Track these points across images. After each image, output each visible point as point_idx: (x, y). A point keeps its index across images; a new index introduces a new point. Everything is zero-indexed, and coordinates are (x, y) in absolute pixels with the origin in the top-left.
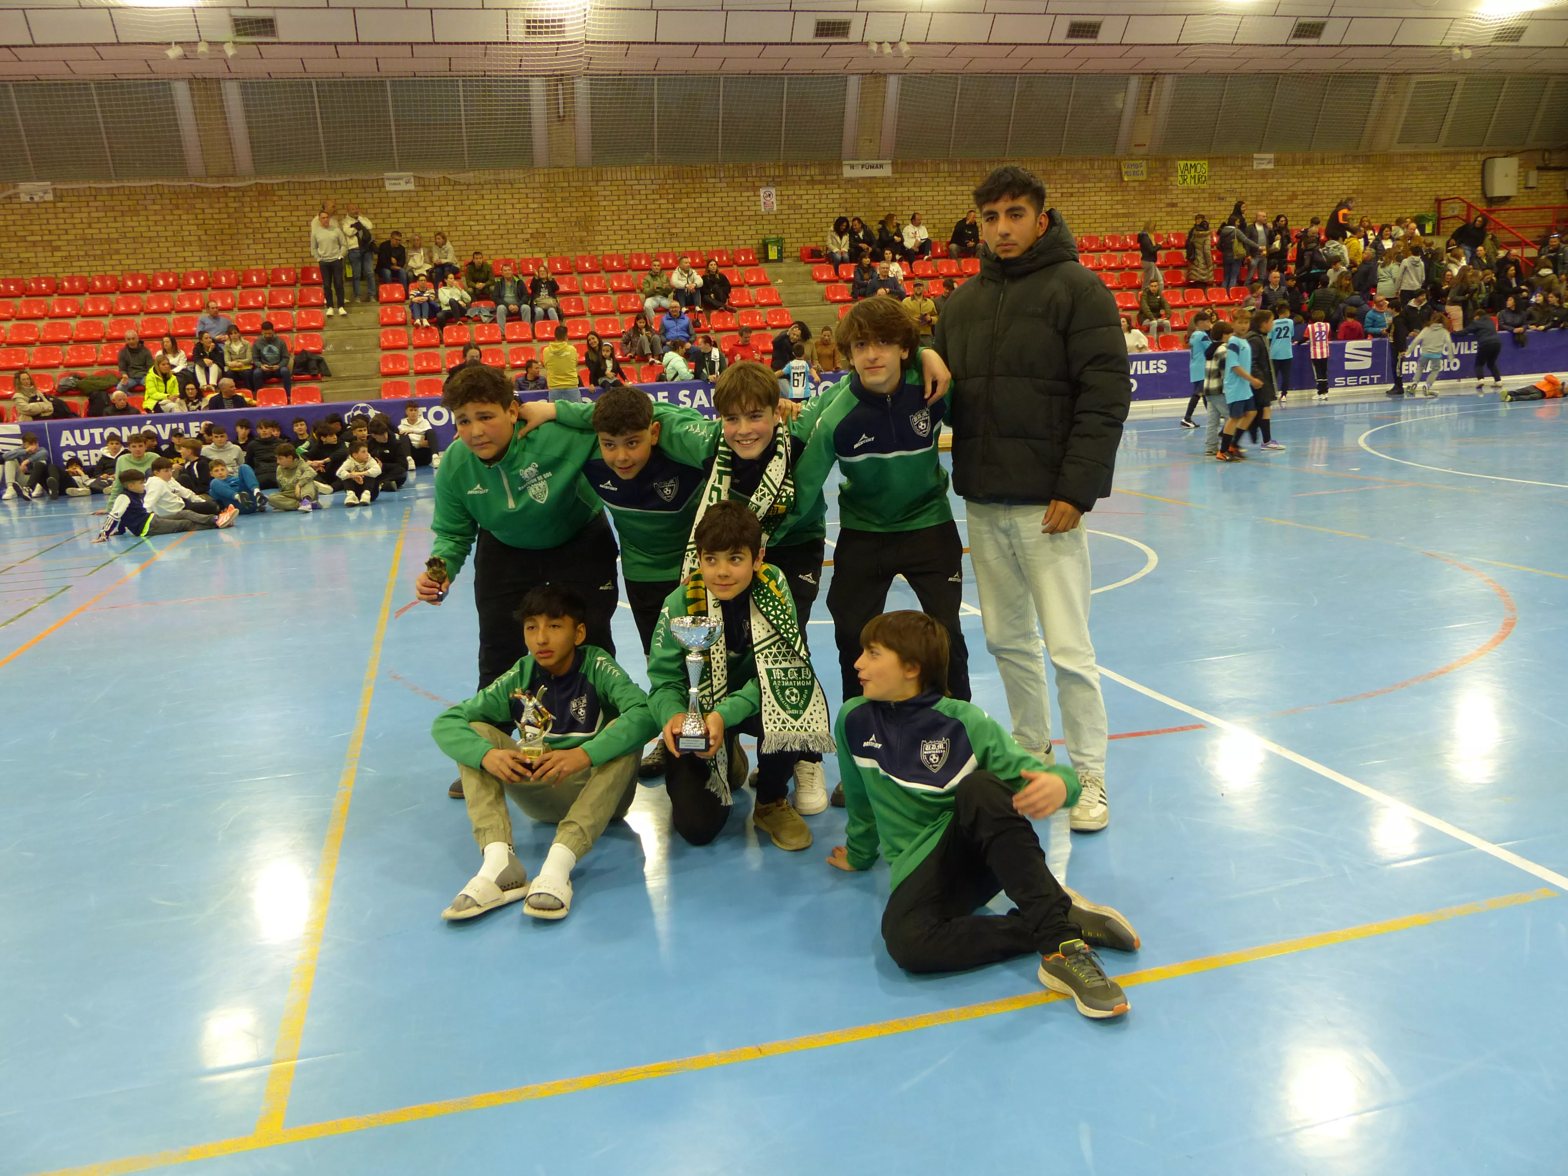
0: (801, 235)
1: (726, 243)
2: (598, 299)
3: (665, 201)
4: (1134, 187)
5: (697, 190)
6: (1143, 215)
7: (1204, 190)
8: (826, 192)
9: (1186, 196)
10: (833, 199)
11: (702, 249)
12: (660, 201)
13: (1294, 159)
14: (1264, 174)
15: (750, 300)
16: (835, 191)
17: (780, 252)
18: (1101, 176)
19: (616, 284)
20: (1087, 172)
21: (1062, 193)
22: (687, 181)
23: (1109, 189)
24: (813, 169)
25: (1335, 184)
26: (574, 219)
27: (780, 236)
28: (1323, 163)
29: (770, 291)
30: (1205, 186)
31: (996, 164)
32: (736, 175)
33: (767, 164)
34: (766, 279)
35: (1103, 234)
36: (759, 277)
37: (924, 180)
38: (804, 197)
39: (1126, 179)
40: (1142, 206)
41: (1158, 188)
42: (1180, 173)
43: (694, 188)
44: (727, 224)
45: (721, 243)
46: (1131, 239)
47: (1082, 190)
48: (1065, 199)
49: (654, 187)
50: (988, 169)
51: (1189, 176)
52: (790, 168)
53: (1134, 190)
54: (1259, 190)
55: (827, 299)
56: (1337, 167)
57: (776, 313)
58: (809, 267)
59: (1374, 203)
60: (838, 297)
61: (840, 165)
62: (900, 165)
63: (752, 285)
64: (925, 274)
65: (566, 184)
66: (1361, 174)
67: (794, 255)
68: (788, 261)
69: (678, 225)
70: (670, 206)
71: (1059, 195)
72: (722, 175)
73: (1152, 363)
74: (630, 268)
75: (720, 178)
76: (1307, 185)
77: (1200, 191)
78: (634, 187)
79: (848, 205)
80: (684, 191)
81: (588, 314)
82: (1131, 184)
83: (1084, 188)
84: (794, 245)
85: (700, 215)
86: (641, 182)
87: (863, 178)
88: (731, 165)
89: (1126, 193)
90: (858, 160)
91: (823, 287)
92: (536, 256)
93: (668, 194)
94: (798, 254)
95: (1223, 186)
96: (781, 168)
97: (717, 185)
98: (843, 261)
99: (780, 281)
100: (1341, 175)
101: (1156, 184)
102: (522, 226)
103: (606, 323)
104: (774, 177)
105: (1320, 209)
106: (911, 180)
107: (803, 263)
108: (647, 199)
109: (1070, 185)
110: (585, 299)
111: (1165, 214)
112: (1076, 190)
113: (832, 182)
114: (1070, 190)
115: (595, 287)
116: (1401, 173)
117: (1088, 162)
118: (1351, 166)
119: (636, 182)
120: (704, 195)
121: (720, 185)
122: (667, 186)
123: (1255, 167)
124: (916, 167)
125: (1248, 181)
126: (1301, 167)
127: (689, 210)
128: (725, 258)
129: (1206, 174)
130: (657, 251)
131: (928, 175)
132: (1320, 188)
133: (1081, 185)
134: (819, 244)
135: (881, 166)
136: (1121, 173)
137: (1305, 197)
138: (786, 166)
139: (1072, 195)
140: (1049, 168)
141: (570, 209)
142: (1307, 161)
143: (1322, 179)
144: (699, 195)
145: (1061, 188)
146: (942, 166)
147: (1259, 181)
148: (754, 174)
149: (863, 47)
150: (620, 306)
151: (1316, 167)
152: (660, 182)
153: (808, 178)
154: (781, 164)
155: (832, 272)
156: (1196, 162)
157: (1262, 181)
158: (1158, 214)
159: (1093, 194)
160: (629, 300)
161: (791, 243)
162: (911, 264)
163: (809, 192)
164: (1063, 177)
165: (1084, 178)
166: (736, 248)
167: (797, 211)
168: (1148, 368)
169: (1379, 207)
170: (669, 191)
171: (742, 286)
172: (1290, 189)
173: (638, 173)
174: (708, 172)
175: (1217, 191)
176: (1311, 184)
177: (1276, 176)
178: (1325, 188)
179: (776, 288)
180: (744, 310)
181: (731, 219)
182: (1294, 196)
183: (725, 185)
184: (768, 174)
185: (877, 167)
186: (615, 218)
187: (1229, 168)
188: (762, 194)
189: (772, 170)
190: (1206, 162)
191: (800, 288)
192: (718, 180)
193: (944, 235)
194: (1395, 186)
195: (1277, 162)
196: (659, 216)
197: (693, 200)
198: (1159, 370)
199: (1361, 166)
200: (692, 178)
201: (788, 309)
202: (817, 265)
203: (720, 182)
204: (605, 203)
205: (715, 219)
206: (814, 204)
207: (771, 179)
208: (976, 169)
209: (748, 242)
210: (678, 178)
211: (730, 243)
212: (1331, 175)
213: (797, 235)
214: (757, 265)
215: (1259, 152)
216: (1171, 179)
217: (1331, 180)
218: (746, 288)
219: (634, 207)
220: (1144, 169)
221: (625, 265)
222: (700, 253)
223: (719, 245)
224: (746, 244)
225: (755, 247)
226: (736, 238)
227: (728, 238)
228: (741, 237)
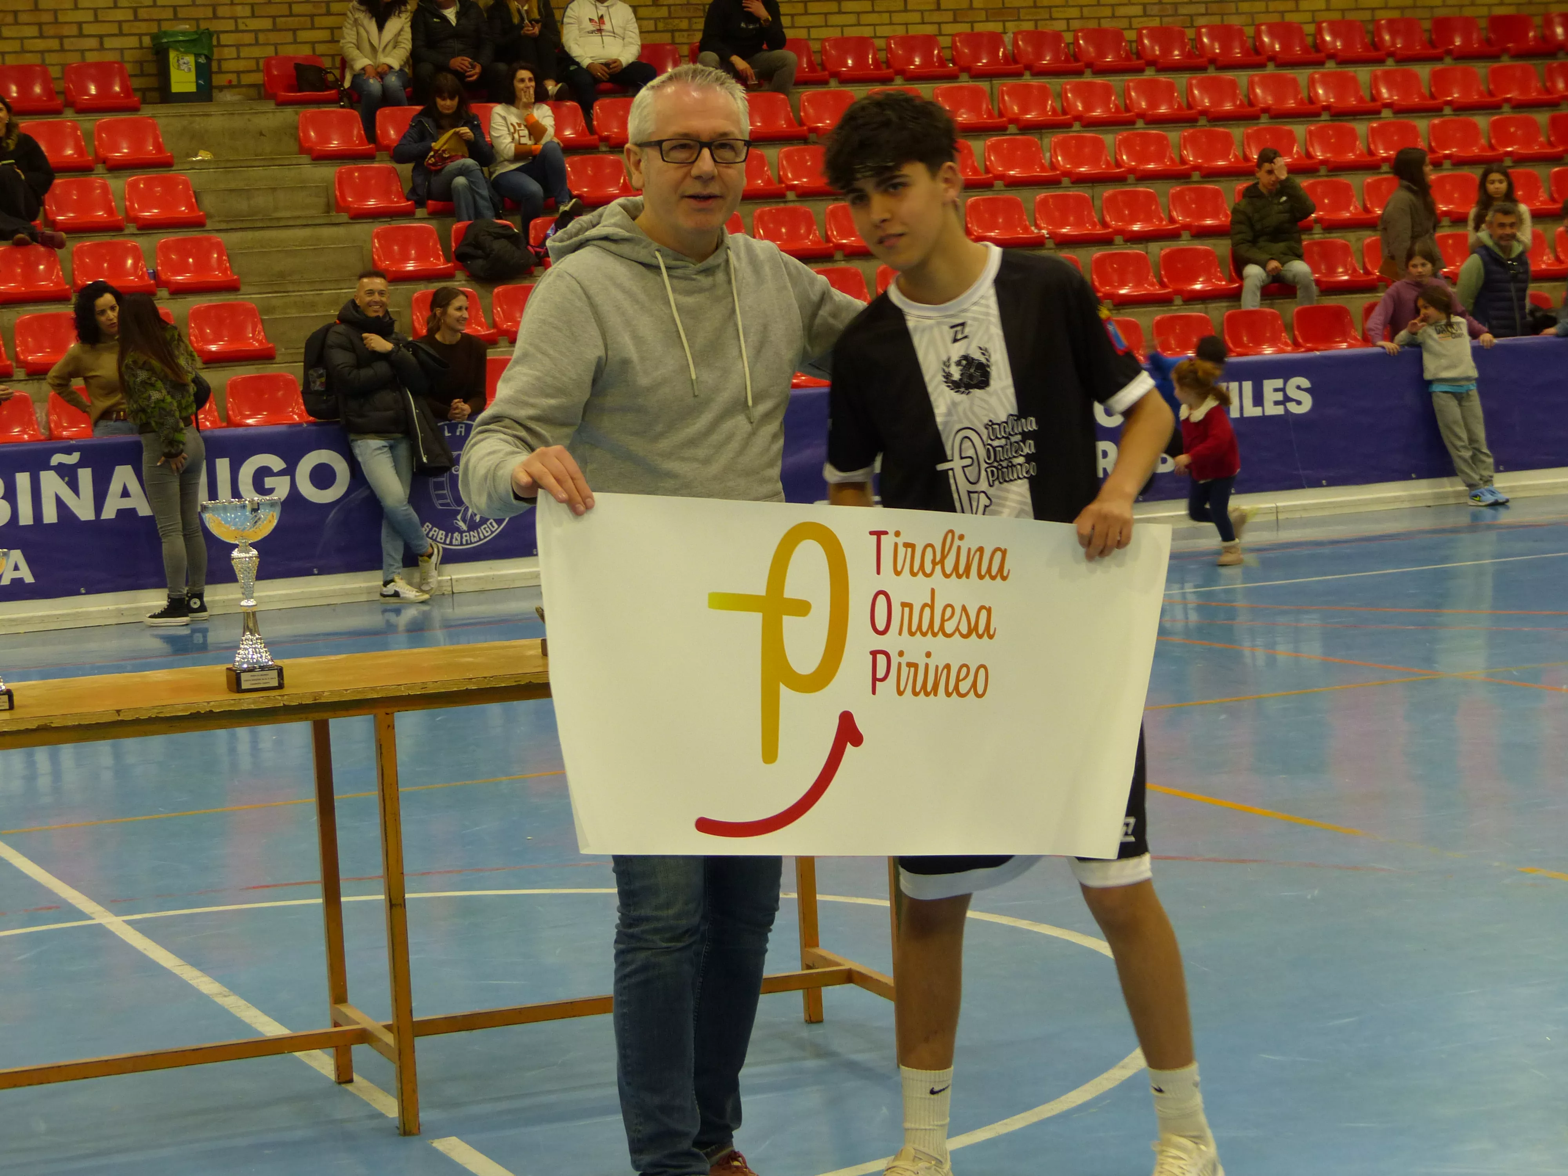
0: (267, 24)
1: (41, 44)
15: (110, 211)
17: (204, 72)
27: (203, 25)
29: (169, 185)
34: (159, 147)
35: (1136, 23)
36: (137, 143)
45: (30, 45)
46: (1212, 38)
55: (339, 209)
57: (183, 248)
58: (289, 115)
60: (372, 203)
63: (117, 168)
67: (247, 79)
68: (228, 96)
73: (1269, 385)
84: (245, 52)
91: (328, 172)
94: (258, 78)
98: (387, 99)
99: (203, 156)
107: (271, 105)
128: (38, 90)
134: (321, 49)
155: (357, 131)
161: (238, 46)
162: (587, 109)
166: (73, 59)
168: (1258, 400)
171: (86, 169)
179: (193, 178)
180: (88, 242)
191: (259, 174)
193: (684, 24)
198: (1293, 408)
201: (221, 237)
202: (312, 110)
209: (108, 43)
211: (54, 44)
213: (255, 24)
214: (135, 109)
218: (100, 177)
223: (23, 51)
224: (102, 48)
225: (128, 56)
226: (74, 30)
227: (49, 30)
228: (88, 29)
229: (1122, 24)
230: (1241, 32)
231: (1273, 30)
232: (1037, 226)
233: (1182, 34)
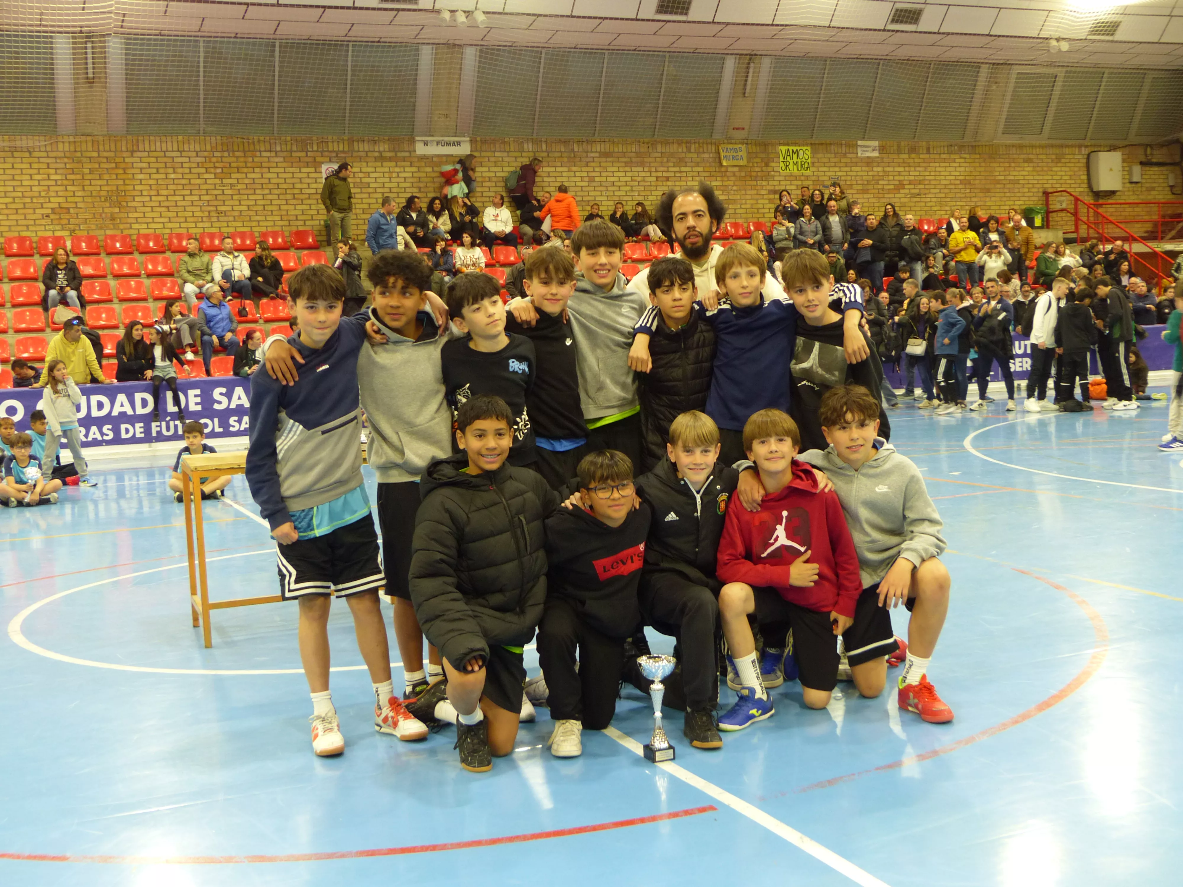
1: (281, 223)
2: (128, 283)
3: (212, 176)
4: (734, 172)
5: (249, 165)
6: (744, 201)
7: (807, 177)
8: (397, 170)
9: (789, 183)
10: (405, 178)
11: (254, 229)
12: (206, 176)
13: (899, 147)
14: (869, 162)
16: (407, 169)
18: (698, 160)
19: (150, 267)
20: (683, 155)
21: (657, 177)
22: (237, 154)
23: (707, 174)
24: (382, 144)
25: (942, 173)
26: (103, 193)
28: (928, 152)
30: (808, 172)
31: (585, 144)
32: (295, 148)
33: (330, 137)
37: (506, 159)
38: (372, 175)
39: (725, 163)
40: (743, 192)
41: (759, 174)
42: (781, 159)
43: (246, 162)
44: (284, 202)
45: (277, 223)
46: (731, 227)
47: (678, 175)
48: (660, 183)
49: (199, 160)
50: (576, 150)
51: (791, 162)
52: (356, 144)
53: (734, 175)
54: (864, 178)
56: (943, 156)
59: (981, 195)
61: (412, 141)
62: (479, 144)
64: (507, 261)
65: (95, 154)
66: (967, 165)
69: (227, 203)
70: (218, 181)
71: (654, 179)
72: (278, 149)
74: (169, 250)
75: (276, 152)
76: (914, 174)
77: (803, 178)
78: (176, 160)
79: (422, 185)
80: (233, 165)
81: (116, 300)
82: (730, 169)
83: (680, 172)
85: (252, 192)
86: (184, 154)
87: (438, 156)
88: (289, 138)
89: (725, 179)
90: (432, 136)
92: (58, 234)
93: (215, 167)
95: (828, 174)
96: (346, 143)
97: (272, 159)
100: (947, 165)
101: (757, 169)
102: (41, 200)
103: (135, 310)
104: (337, 152)
105: (929, 200)
106: (492, 159)
108: (190, 173)
109: (666, 169)
110: (113, 283)
111: (767, 201)
112: (673, 174)
113: (404, 159)
114: (665, 174)
115: (126, 270)
116: (1007, 165)
117: (684, 145)
118: (957, 156)
119: (179, 154)
120: (257, 170)
121: (277, 160)
122: (214, 160)
123: (859, 155)
124: (497, 146)
125: (853, 169)
126: (906, 156)
127: (240, 186)
128: (280, 240)
129: (809, 161)
130: (201, 231)
131: (511, 154)
132: (927, 178)
133: (677, 169)
135: (459, 143)
136: (720, 158)
137: (912, 186)
138: (351, 141)
139: (667, 179)
140: (642, 150)
141: (99, 182)
142: (913, 150)
143: (929, 169)
144: (251, 170)
145: (656, 171)
146: (525, 146)
147: (864, 169)
148: (315, 148)
149: (433, 15)
150: (153, 292)
151: (922, 156)
152: (206, 154)
153: (377, 154)
154: (346, 138)
156: (798, 148)
157: (867, 169)
158: (760, 201)
159: (690, 179)
160: (164, 285)
163: (378, 170)
164: (658, 160)
165: (681, 162)
166: (294, 229)
167: (364, 190)
169: (988, 199)
170: (217, 165)
172: (896, 178)
173: (181, 145)
174: (262, 144)
175: (821, 178)
176: (917, 173)
177: (882, 164)
178: (933, 178)
181: (289, 197)
182: (900, 186)
183: (282, 159)
184: (330, 149)
185: (454, 144)
186: (153, 193)
187: (833, 156)
188: (323, 171)
189: (336, 144)
190: (809, 148)
192: (273, 154)
194: (1003, 178)
195: (882, 149)
196: (204, 192)
197: (244, 176)
199: (967, 156)
200: (244, 151)
203: (276, 156)
204: (141, 176)
205: (270, 197)
206: (384, 183)
207: (334, 155)
208: (563, 150)
209: (307, 223)
210: (227, 151)
211: (287, 223)
212: (937, 165)
215: (863, 139)
216: (773, 164)
217: (938, 169)
219: (176, 182)
220: (743, 154)
221: (163, 246)
222: (252, 234)
223: (274, 226)
224: (305, 225)
225: (315, 228)
226: (294, 218)
227: (284, 218)
228: (299, 218)
230: (742, 225)
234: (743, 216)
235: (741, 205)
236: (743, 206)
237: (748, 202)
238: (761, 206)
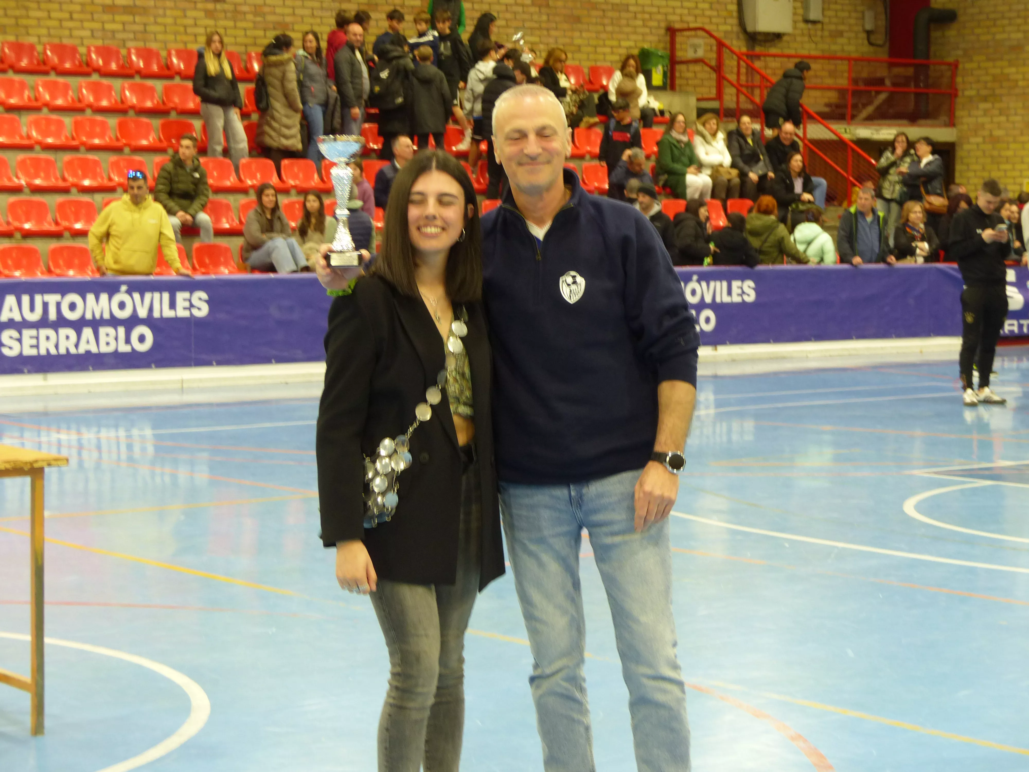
6: (161, 12)
35: (86, 42)
46: (138, 56)
59: (566, 26)
73: (181, 296)
111: (202, 14)
158: (189, 13)
168: (173, 305)
169: (577, 34)
198: (196, 313)
229: (76, 42)
230: (158, 54)
231: (179, 54)
232: (18, 177)
233: (118, 52)
234: (160, 37)
235: (155, 17)
236: (160, 20)
237: (168, 12)
238: (191, 22)
